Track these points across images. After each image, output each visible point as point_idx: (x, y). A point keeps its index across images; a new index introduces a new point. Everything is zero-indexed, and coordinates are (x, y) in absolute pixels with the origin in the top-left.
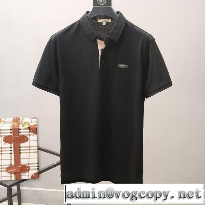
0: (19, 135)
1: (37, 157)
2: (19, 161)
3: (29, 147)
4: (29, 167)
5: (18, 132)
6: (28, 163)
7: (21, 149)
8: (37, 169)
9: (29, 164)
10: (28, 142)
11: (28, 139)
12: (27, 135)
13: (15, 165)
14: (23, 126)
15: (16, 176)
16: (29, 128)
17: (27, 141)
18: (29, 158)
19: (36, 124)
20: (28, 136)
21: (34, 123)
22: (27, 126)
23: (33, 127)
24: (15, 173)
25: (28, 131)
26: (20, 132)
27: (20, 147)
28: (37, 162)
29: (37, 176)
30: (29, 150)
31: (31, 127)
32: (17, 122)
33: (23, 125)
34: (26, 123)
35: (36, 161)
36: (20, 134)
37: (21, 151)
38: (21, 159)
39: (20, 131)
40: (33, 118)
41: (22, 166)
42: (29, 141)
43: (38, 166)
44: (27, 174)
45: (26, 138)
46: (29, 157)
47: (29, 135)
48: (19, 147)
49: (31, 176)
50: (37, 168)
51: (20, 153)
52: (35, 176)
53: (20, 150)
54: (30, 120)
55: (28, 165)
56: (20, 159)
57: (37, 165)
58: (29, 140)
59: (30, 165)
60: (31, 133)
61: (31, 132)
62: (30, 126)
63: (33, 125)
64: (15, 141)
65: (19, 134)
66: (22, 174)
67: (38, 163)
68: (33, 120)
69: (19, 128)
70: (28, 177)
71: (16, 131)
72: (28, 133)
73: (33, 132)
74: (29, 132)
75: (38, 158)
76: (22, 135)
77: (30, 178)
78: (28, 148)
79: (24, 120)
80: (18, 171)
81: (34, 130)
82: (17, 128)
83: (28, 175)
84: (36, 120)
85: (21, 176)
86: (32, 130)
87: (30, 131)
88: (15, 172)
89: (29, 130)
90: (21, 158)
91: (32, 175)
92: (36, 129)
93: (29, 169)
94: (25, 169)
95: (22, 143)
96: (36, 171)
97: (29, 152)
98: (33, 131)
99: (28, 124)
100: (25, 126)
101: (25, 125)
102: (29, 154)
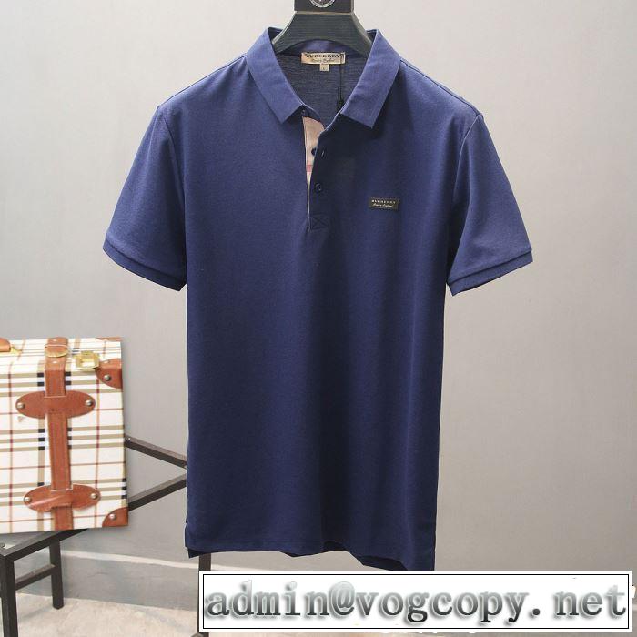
0: (65, 391)
1: (122, 461)
2: (67, 472)
3: (98, 428)
4: (97, 491)
5: (62, 384)
6: (94, 479)
7: (71, 434)
8: (123, 497)
9: (96, 482)
10: (93, 414)
11: (93, 404)
12: (92, 391)
13: (54, 484)
14: (80, 362)
15: (57, 518)
16: (98, 371)
17: (92, 409)
18: (97, 464)
19: (119, 356)
20: (94, 396)
21: (112, 352)
22: (90, 364)
23: (110, 366)
24: (55, 510)
25: (94, 378)
26: (69, 383)
27: (70, 429)
28: (121, 475)
29: (121, 519)
30: (98, 437)
31: (104, 367)
32: (60, 351)
33: (77, 359)
34: (87, 354)
35: (118, 472)
36: (69, 388)
37: (72, 443)
38: (72, 468)
39: (68, 379)
40: (108, 339)
41: (74, 489)
42: (98, 410)
43: (124, 489)
44: (91, 511)
45: (88, 401)
46: (97, 460)
47: (98, 391)
48: (65, 430)
49: (104, 518)
50: (123, 493)
51: (70, 447)
52: (116, 518)
53: (70, 438)
54: (100, 344)
55: (93, 486)
56: (70, 465)
57: (123, 484)
58: (96, 408)
59: (100, 486)
60: (103, 386)
61: (105, 382)
62: (101, 363)
63: (109, 361)
64: (52, 411)
65: (65, 388)
66: (76, 513)
67: (124, 480)
68: (110, 344)
69: (67, 369)
70: (95, 522)
71: (56, 378)
72: (94, 387)
73: (109, 382)
74: (98, 382)
75: (125, 462)
76: (74, 393)
77: (99, 525)
78: (94, 433)
79: (82, 346)
80: (64, 505)
81: (113, 376)
82: (61, 369)
83: (95, 516)
84: (119, 344)
85: (72, 518)
86: (106, 376)
87: (101, 379)
88: (53, 505)
89: (98, 376)
90: (72, 463)
91: (108, 517)
92: (120, 373)
93: (98, 497)
94: (85, 496)
95: (75, 416)
96: (119, 504)
97: (98, 446)
98: (110, 379)
99: (96, 357)
100: (84, 365)
101: (84, 360)
102: (98, 452)
